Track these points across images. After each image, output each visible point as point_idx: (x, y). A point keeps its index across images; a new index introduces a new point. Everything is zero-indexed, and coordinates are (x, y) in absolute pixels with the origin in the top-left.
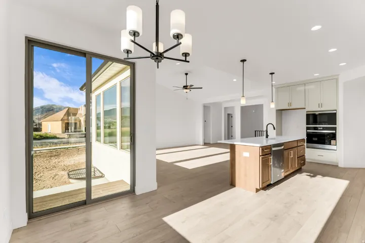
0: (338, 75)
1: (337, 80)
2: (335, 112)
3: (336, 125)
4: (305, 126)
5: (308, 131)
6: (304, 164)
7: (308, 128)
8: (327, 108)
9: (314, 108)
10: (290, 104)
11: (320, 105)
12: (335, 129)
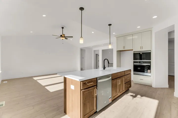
0: (152, 28)
1: (151, 31)
2: (150, 52)
3: (151, 60)
4: (133, 61)
5: (134, 64)
6: (130, 87)
7: (134, 62)
8: (145, 49)
9: (138, 49)
10: (124, 47)
11: (142, 48)
12: (150, 62)
